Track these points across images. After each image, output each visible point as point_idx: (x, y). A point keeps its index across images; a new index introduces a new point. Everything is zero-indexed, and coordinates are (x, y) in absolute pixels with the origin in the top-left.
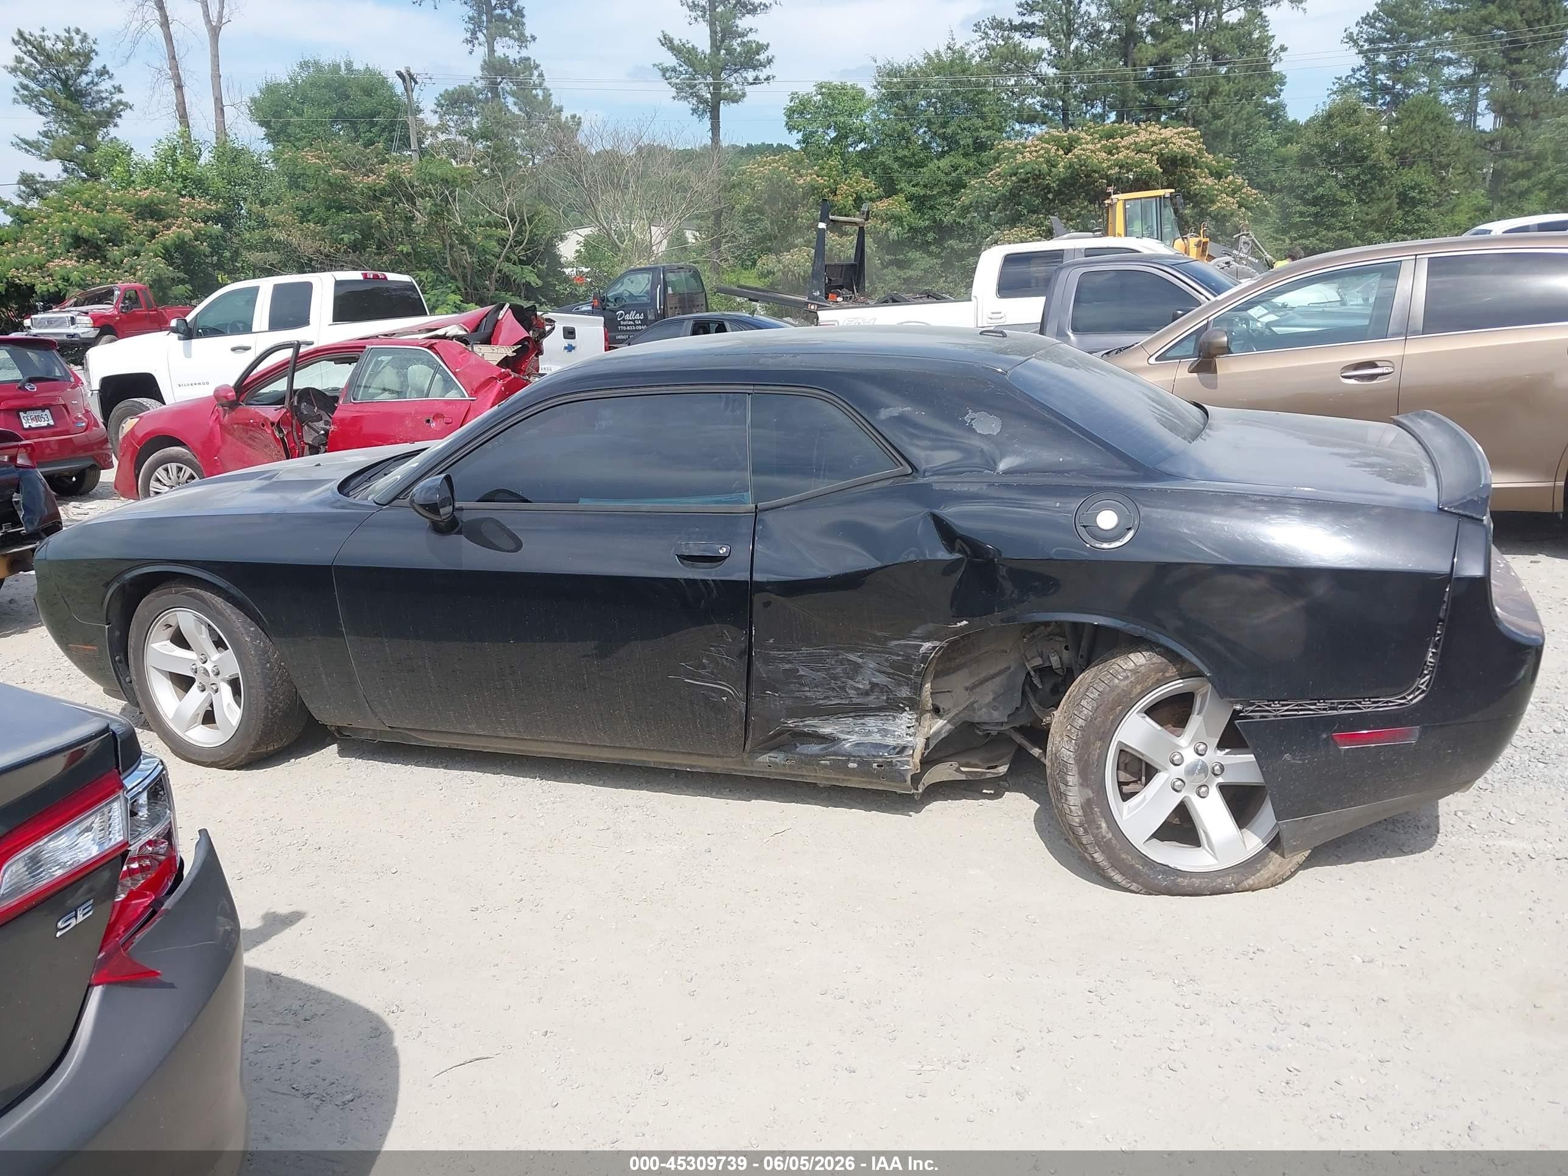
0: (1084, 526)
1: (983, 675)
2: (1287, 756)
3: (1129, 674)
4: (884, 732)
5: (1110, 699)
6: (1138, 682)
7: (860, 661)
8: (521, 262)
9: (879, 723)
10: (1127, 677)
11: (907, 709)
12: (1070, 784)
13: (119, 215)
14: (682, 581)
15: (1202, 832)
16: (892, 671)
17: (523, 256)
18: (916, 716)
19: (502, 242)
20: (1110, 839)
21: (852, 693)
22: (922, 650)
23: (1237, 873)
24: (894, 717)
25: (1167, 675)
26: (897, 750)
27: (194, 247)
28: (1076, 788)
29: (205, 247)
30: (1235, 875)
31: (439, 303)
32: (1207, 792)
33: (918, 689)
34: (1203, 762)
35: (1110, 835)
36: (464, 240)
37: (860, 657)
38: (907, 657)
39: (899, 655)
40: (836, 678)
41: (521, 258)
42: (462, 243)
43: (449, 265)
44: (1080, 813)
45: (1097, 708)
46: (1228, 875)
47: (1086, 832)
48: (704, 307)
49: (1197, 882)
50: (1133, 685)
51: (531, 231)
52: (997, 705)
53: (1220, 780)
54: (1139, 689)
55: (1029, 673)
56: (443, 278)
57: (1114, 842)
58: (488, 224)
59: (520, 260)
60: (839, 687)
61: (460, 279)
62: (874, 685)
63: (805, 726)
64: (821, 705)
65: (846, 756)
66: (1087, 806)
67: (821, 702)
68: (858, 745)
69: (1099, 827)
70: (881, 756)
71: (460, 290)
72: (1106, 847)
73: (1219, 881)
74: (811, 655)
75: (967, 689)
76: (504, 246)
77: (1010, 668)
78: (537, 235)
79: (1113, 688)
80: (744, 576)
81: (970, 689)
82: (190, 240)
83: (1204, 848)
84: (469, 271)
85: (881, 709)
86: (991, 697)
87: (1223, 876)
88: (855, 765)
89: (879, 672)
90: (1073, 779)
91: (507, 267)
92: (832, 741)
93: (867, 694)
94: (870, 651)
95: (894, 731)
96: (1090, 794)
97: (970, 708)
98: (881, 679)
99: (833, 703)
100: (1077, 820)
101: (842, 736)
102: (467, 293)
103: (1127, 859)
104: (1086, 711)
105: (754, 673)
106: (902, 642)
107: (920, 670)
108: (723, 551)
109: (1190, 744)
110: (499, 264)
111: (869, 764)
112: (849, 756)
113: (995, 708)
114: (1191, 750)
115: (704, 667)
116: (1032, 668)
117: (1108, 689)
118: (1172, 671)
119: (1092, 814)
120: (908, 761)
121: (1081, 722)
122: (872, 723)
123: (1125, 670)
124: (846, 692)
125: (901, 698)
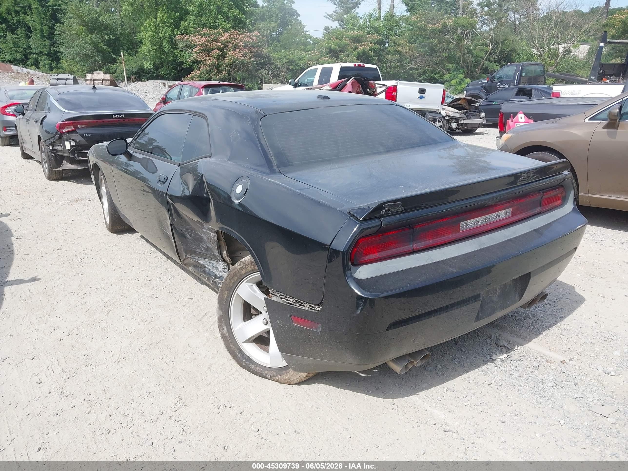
8: (495, 61)
13: (346, 41)
17: (497, 58)
19: (486, 52)
23: (275, 371)
27: (369, 53)
29: (372, 53)
31: (455, 78)
36: (470, 51)
41: (495, 59)
42: (468, 53)
43: (461, 62)
46: (270, 371)
48: (543, 83)
51: (502, 48)
56: (459, 67)
58: (483, 45)
59: (494, 60)
61: (465, 68)
71: (464, 73)
73: (266, 372)
76: (486, 54)
78: (504, 49)
82: (367, 51)
84: (470, 65)
87: (268, 370)
91: (487, 63)
102: (468, 74)
110: (483, 62)
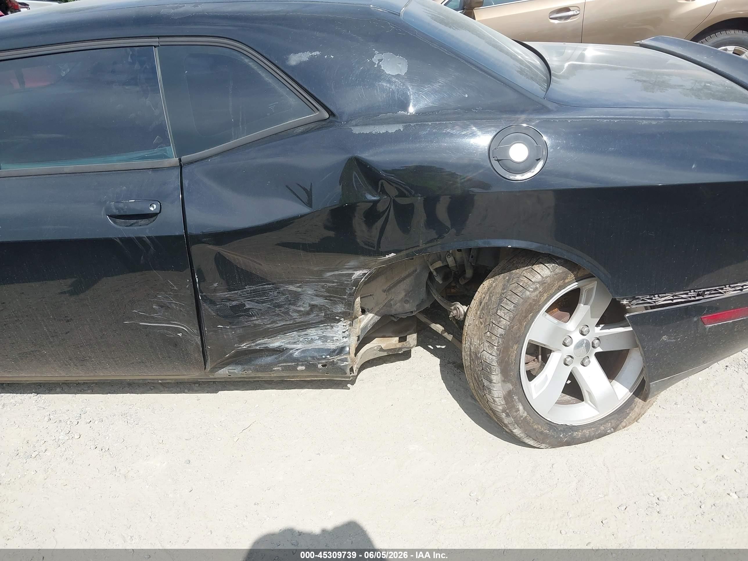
0: (498, 160)
1: (396, 279)
2: (665, 338)
3: (538, 286)
4: (325, 339)
5: (524, 309)
6: (545, 291)
7: (299, 290)
9: (320, 332)
10: (536, 289)
11: (342, 319)
12: (494, 381)
14: (118, 241)
15: (585, 392)
16: (328, 294)
18: (349, 322)
20: (526, 417)
21: (295, 315)
22: (354, 277)
23: (613, 419)
24: (332, 327)
25: (567, 281)
26: (336, 352)
28: (500, 385)
30: (613, 421)
32: (589, 362)
33: (351, 305)
34: (587, 340)
35: (525, 414)
37: (298, 287)
38: (342, 284)
39: (334, 282)
40: (279, 306)
44: (503, 402)
45: (514, 318)
46: (607, 421)
47: (508, 415)
49: (587, 432)
50: (541, 294)
52: (408, 299)
53: (599, 350)
54: (545, 295)
55: (431, 273)
57: (529, 418)
60: (283, 313)
62: (313, 307)
63: (257, 345)
64: (269, 328)
65: (294, 362)
66: (508, 397)
67: (269, 326)
68: (304, 351)
69: (518, 410)
70: (324, 359)
72: (522, 423)
73: (602, 428)
74: (255, 291)
75: (384, 291)
77: (416, 271)
79: (526, 300)
80: (179, 231)
81: (387, 291)
83: (587, 402)
85: (322, 322)
86: (403, 294)
87: (604, 424)
88: (303, 368)
89: (317, 296)
90: (496, 377)
92: (281, 352)
93: (308, 313)
94: (307, 282)
95: (333, 337)
96: (509, 386)
97: (388, 305)
98: (319, 301)
99: (280, 325)
100: (501, 408)
101: (289, 346)
103: (538, 428)
104: (504, 322)
105: (203, 313)
106: (336, 273)
107: (353, 291)
108: (153, 208)
109: (577, 328)
111: (315, 366)
112: (297, 361)
113: (406, 302)
114: (578, 333)
115: (155, 311)
116: (434, 270)
117: (522, 300)
118: (571, 276)
119: (513, 401)
120: (346, 358)
121: (501, 331)
122: (313, 333)
123: (534, 283)
124: (290, 315)
125: (337, 313)
